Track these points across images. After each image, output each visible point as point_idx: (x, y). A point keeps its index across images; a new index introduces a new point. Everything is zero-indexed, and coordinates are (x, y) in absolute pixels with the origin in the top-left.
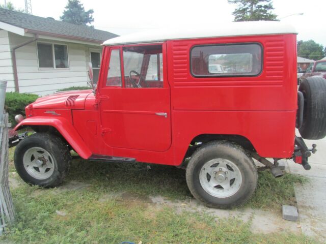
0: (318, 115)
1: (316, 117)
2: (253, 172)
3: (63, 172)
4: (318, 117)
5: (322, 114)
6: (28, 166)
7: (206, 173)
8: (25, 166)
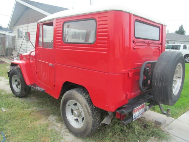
0: (157, 82)
1: (155, 85)
2: (90, 115)
3: (23, 90)
4: (157, 84)
5: (160, 83)
6: (14, 84)
7: (71, 108)
8: (12, 84)
